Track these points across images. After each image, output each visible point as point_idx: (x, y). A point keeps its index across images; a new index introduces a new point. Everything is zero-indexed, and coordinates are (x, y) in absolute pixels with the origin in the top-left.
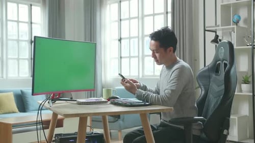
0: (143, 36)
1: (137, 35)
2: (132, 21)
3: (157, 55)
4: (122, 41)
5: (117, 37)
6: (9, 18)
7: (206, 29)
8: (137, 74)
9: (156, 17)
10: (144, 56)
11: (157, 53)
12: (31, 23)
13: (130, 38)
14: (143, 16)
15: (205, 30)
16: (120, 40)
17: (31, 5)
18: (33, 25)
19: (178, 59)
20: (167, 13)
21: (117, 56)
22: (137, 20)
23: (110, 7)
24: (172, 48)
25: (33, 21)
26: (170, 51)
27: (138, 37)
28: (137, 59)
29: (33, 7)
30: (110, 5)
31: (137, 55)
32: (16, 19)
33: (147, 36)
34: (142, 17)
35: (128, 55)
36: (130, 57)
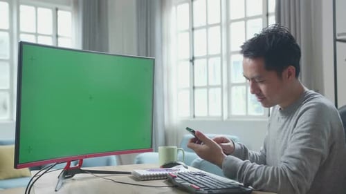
0: (229, 54)
1: (219, 52)
2: (211, 29)
3: (262, 87)
4: (196, 61)
5: (188, 56)
6: (22, 29)
7: (338, 38)
8: (220, 114)
9: (249, 22)
10: (230, 85)
11: (262, 82)
12: (57, 36)
13: (208, 57)
14: (229, 22)
15: (335, 40)
16: (192, 60)
17: (57, 10)
18: (59, 39)
19: (306, 89)
20: (267, 15)
21: (189, 86)
22: (219, 27)
23: (176, 9)
24: (292, 68)
25: (59, 34)
26: (290, 74)
27: (221, 55)
28: (219, 89)
29: (59, 12)
30: (176, 6)
31: (220, 83)
32: (34, 31)
33: (235, 53)
34: (227, 24)
35: (206, 84)
36: (208, 87)
